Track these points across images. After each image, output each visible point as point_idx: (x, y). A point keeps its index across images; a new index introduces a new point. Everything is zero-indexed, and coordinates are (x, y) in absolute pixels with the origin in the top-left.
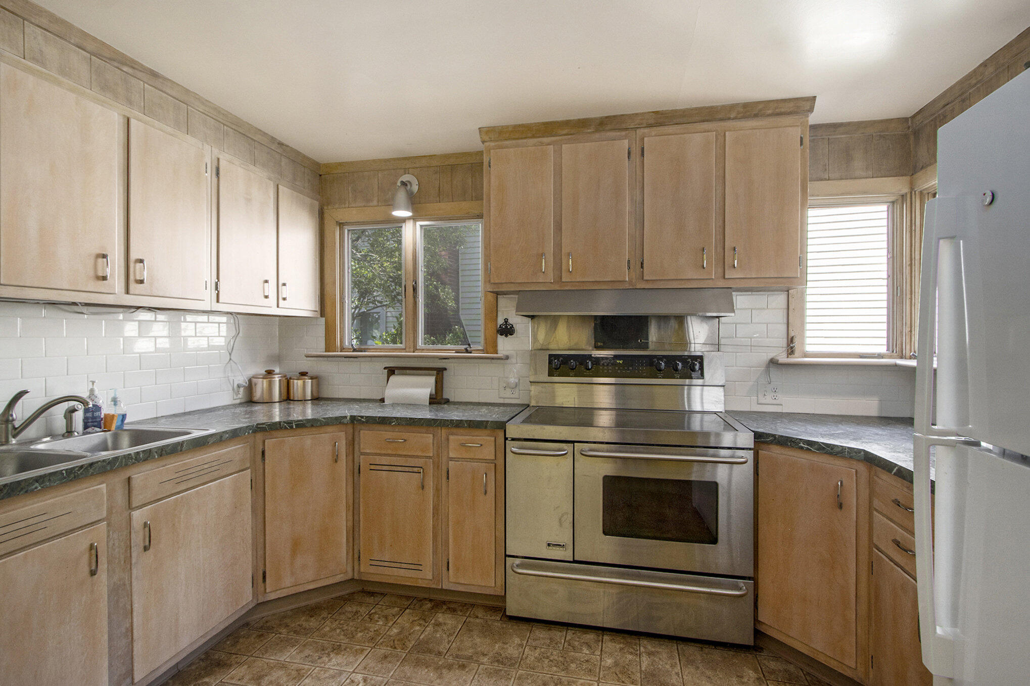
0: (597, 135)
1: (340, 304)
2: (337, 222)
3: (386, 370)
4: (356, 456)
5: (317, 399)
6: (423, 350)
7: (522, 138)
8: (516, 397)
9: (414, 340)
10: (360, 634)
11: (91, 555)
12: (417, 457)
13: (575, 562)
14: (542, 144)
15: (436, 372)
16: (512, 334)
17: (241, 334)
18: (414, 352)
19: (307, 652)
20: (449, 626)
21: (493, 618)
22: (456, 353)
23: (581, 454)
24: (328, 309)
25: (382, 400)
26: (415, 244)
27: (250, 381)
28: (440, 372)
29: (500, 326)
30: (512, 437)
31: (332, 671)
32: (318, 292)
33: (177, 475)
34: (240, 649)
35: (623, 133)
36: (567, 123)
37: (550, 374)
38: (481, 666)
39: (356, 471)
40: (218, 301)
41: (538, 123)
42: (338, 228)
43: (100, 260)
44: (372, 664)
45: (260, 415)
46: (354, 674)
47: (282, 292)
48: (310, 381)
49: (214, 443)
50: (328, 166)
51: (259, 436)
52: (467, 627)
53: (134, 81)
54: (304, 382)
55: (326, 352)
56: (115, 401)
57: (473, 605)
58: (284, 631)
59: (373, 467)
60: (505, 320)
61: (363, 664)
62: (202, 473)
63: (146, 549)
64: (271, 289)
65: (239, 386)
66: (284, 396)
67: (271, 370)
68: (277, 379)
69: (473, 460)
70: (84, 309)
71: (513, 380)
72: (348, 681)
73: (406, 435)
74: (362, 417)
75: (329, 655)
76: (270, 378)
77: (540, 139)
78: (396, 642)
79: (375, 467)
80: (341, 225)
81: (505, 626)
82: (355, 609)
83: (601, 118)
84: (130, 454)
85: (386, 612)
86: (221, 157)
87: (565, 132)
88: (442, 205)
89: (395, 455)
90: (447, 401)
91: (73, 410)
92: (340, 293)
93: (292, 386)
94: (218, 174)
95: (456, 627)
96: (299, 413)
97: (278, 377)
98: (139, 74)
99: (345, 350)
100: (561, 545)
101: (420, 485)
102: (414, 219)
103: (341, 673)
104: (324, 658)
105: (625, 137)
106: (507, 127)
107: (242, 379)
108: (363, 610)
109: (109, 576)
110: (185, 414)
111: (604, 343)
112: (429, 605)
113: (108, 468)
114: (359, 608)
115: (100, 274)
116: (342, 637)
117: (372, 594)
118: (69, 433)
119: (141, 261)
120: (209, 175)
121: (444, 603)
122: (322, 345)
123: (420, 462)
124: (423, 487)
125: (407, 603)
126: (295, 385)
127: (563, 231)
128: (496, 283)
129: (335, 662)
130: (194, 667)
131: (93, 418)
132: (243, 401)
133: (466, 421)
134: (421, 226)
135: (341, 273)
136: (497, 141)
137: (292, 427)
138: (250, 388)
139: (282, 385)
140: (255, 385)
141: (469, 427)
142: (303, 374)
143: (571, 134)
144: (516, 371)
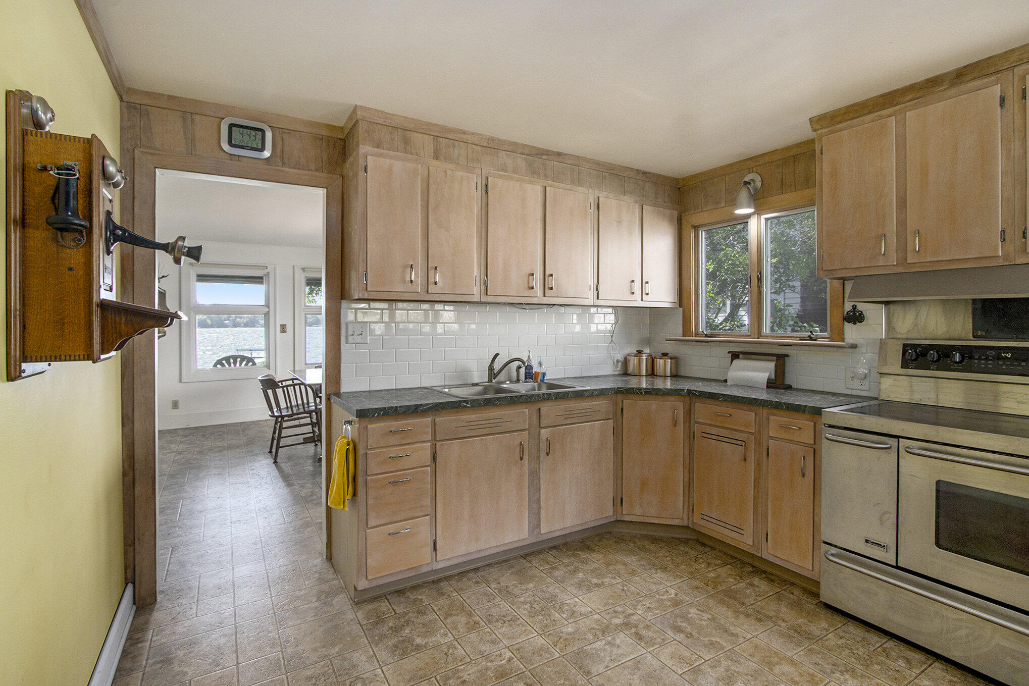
0: (954, 91)
1: (695, 296)
2: (692, 226)
3: (730, 354)
4: (691, 424)
5: (675, 376)
6: (767, 336)
7: (858, 117)
8: (866, 389)
9: (759, 327)
10: (683, 566)
11: (520, 448)
12: (741, 431)
13: (897, 567)
14: (881, 117)
15: (775, 357)
16: (862, 322)
17: (620, 322)
18: (758, 338)
19: (643, 562)
20: (761, 590)
21: (809, 600)
22: (801, 340)
23: (906, 451)
24: (685, 301)
25: (726, 381)
26: (759, 237)
27: (626, 358)
28: (781, 360)
29: (847, 312)
30: (830, 423)
31: (655, 580)
32: (677, 287)
33: (565, 413)
34: (602, 545)
35: (993, 78)
36: (911, 88)
37: (905, 365)
38: (777, 627)
39: (691, 437)
40: (598, 299)
41: (876, 97)
42: (693, 230)
43: (531, 277)
44: (685, 587)
45: (633, 383)
46: (669, 588)
47: (645, 289)
48: (670, 360)
49: (588, 396)
50: (684, 179)
51: (620, 396)
52: (779, 597)
53: (548, 162)
54: (665, 361)
55: (683, 336)
56: (540, 364)
57: (793, 584)
58: (632, 545)
59: (704, 435)
60: (853, 306)
61: (679, 585)
62: (581, 415)
63: (548, 454)
64: (637, 287)
65: (618, 361)
66: (650, 372)
67: (640, 350)
68: (644, 357)
69: (791, 441)
70: (526, 307)
71: (863, 371)
72: (664, 590)
73: (731, 411)
74: (696, 391)
75: (657, 570)
76: (639, 356)
77: (879, 113)
78: (710, 582)
79: (707, 435)
80: (696, 228)
81: (817, 610)
82: (686, 549)
83: (958, 70)
84: (540, 394)
85: (710, 561)
86: (600, 195)
87: (909, 98)
88: (785, 196)
89: (723, 427)
90: (789, 387)
91: (519, 367)
92: (695, 286)
93: (655, 363)
94: (598, 208)
95: (767, 592)
96: (659, 384)
97: (646, 356)
98: (551, 157)
99: (698, 336)
100: (881, 545)
101: (743, 459)
102: (759, 212)
103: (661, 583)
104: (653, 571)
105: (997, 82)
106: (840, 109)
107: (620, 356)
108: (692, 553)
109: (529, 465)
110: (581, 377)
111: (987, 331)
112: (751, 569)
113: (529, 400)
114: (689, 550)
115: (531, 286)
116: (670, 563)
117: (703, 545)
118: (518, 380)
119: (552, 275)
120: (592, 211)
121: (765, 572)
122: (680, 330)
123: (743, 436)
124: (745, 460)
125: (730, 561)
126: (658, 363)
127: (908, 208)
128: (830, 270)
129: (659, 575)
130: (574, 543)
131: (529, 373)
132: (621, 373)
133: (785, 404)
134: (767, 220)
135: (696, 268)
136: (829, 127)
137: (641, 393)
138: (625, 362)
139: (648, 364)
140: (629, 361)
141: (788, 409)
142: (665, 355)
143: (918, 98)
144: (864, 362)
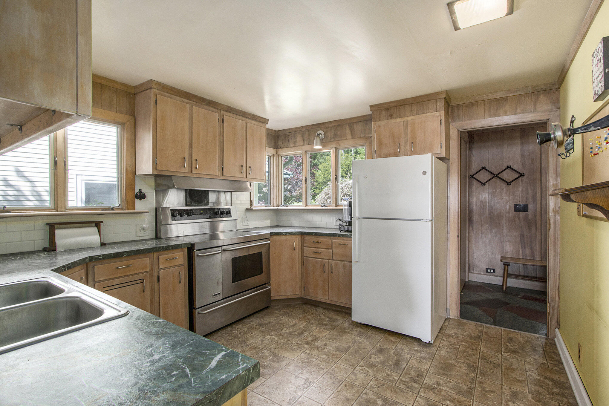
0: (206, 107)
3: (48, 226)
6: (73, 209)
7: (174, 95)
8: (147, 235)
9: (65, 202)
12: (139, 273)
13: (223, 299)
14: (183, 102)
15: (94, 224)
16: (144, 199)
18: (65, 211)
28: (98, 225)
29: (137, 193)
30: (198, 249)
35: (216, 110)
36: (195, 97)
41: (183, 91)
60: (139, 190)
69: (173, 266)
71: (146, 225)
77: (183, 99)
79: (108, 288)
87: (195, 100)
90: (104, 243)
100: (218, 294)
105: (217, 112)
106: (168, 86)
123: (141, 277)
124: (144, 291)
127: (193, 148)
143: (197, 103)
144: (147, 220)
